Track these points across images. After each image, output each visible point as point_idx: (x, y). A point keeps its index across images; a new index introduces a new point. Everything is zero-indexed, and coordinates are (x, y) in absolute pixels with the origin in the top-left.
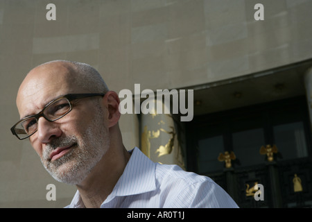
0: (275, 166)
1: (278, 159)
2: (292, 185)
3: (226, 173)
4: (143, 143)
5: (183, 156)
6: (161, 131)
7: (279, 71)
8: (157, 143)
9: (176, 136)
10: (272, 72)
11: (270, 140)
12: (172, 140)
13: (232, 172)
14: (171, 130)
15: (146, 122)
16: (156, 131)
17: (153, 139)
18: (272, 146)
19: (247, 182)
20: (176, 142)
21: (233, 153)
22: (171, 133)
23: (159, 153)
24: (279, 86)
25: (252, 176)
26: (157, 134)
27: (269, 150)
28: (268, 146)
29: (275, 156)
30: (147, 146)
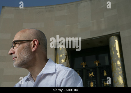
0: (98, 67)
1: (100, 65)
2: (103, 74)
3: (83, 69)
4: (57, 58)
5: (69, 63)
6: (63, 55)
7: (101, 37)
8: (61, 58)
9: (67, 57)
10: (99, 37)
11: (97, 59)
12: (66, 58)
13: (85, 69)
14: (66, 54)
15: (58, 52)
16: (61, 55)
17: (60, 57)
18: (98, 61)
19: (89, 72)
20: (67, 58)
21: (85, 63)
22: (66, 55)
23: (62, 62)
24: (101, 42)
25: (91, 70)
26: (61, 56)
27: (97, 62)
28: (97, 61)
29: (99, 64)
30: (58, 59)
